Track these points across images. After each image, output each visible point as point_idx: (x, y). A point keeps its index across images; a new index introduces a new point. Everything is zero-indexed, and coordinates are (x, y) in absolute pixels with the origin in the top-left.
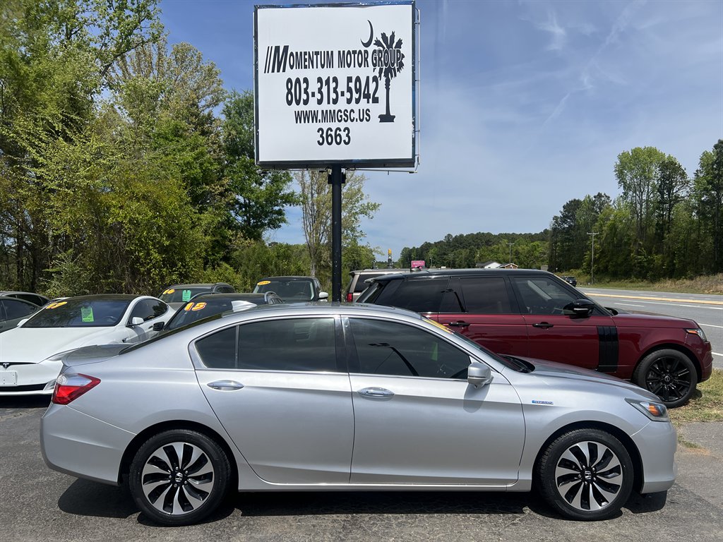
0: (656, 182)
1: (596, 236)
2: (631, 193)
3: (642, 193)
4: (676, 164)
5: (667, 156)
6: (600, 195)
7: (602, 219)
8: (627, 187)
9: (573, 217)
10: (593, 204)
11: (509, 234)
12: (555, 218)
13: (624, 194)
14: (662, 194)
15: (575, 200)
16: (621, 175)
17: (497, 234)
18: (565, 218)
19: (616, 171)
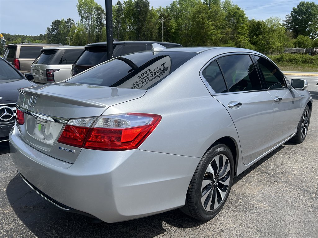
0: (94, 16)
1: (70, 39)
2: (84, 20)
3: (89, 20)
4: (102, 9)
5: (98, 5)
6: (69, 19)
7: (72, 31)
8: (83, 17)
9: (57, 29)
10: (67, 23)
11: (20, 35)
12: (49, 28)
13: (82, 20)
14: (97, 22)
15: (57, 20)
16: (79, 10)
17: (13, 35)
18: (53, 29)
19: (77, 8)
